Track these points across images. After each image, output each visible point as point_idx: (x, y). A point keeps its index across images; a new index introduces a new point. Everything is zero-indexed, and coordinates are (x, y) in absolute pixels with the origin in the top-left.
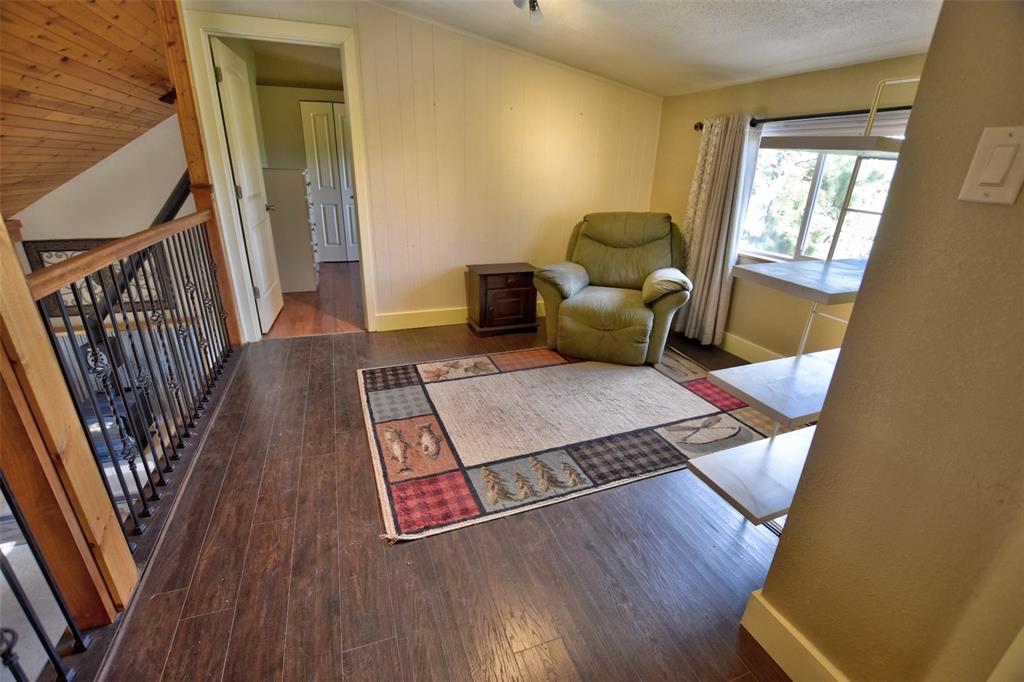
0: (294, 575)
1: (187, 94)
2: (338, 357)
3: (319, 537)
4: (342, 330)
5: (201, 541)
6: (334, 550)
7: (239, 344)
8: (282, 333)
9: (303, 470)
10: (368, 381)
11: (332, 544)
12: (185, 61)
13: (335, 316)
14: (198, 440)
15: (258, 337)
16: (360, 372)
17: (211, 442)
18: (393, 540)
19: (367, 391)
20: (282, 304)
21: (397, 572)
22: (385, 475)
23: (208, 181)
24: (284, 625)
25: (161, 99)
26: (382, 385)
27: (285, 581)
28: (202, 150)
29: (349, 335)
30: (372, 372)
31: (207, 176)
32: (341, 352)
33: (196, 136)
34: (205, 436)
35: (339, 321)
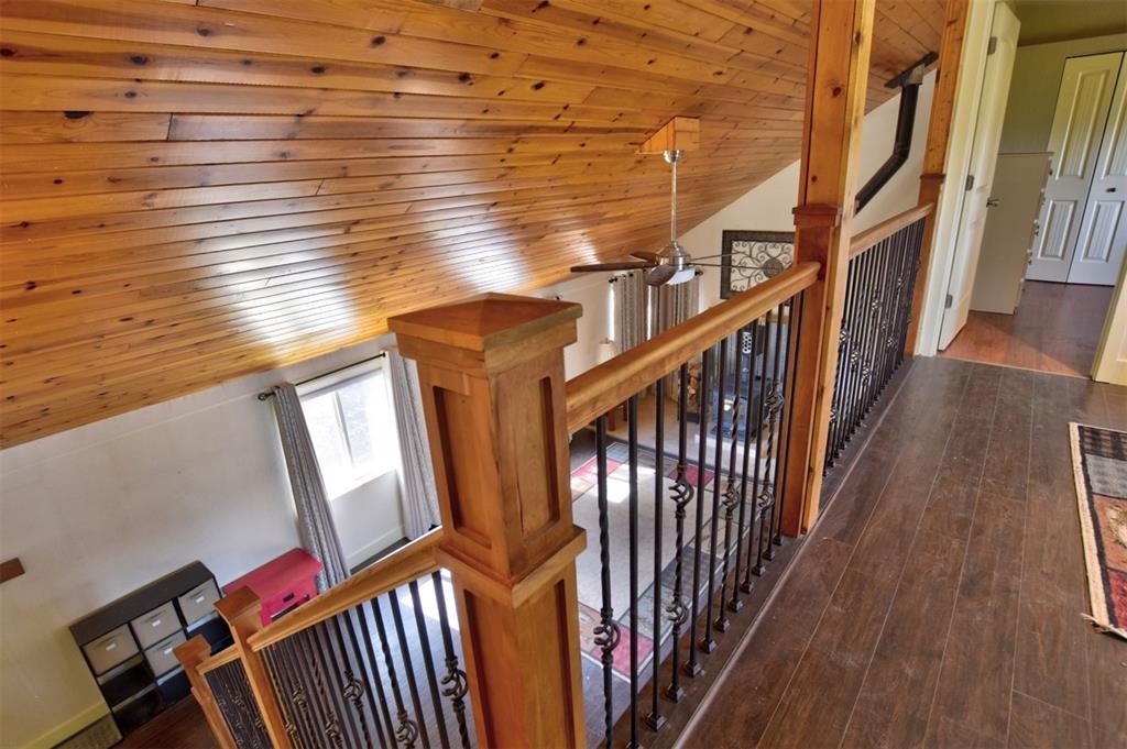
0: (962, 592)
1: (951, 77)
2: (1041, 400)
3: (996, 574)
4: (1049, 370)
5: (867, 517)
6: (1013, 596)
7: (911, 354)
8: (963, 355)
9: (980, 504)
10: (1087, 440)
11: (1013, 588)
12: (961, 39)
13: (1040, 349)
14: (867, 431)
15: (933, 353)
16: (1074, 427)
17: (878, 438)
18: (1104, 628)
19: (1083, 452)
20: (965, 322)
21: (1102, 662)
22: (1101, 555)
23: (942, 170)
24: (947, 628)
25: (886, 85)
26: (1110, 451)
27: (952, 593)
28: (947, 135)
29: (1061, 378)
30: (1095, 432)
31: (942, 164)
32: (1046, 395)
33: (946, 121)
34: (874, 431)
35: (1044, 356)
